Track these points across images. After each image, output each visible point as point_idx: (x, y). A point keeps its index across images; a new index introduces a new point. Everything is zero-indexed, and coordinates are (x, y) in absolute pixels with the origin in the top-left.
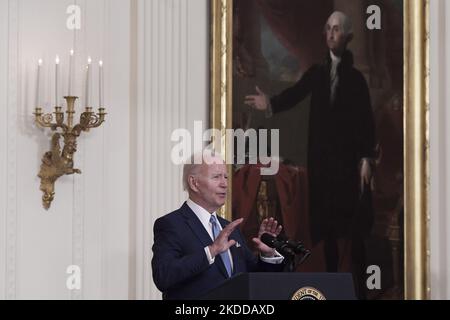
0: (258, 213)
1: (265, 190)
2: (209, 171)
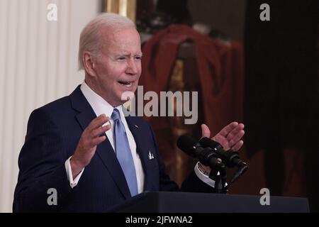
2: (111, 50)
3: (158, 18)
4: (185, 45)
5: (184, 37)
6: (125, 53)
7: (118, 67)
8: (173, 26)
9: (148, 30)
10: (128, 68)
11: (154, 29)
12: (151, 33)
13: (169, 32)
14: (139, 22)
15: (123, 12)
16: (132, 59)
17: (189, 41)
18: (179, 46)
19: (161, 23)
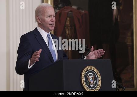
0: (66, 32)
1: (69, 22)
2: (45, 14)
3: (61, 5)
4: (70, 13)
5: (69, 10)
6: (50, 15)
7: (48, 20)
8: (65, 7)
9: (58, 8)
10: (51, 20)
11: (60, 8)
12: (58, 9)
13: (64, 9)
14: (55, 6)
15: (50, 3)
16: (52, 16)
17: (71, 11)
18: (68, 13)
19: (62, 6)
